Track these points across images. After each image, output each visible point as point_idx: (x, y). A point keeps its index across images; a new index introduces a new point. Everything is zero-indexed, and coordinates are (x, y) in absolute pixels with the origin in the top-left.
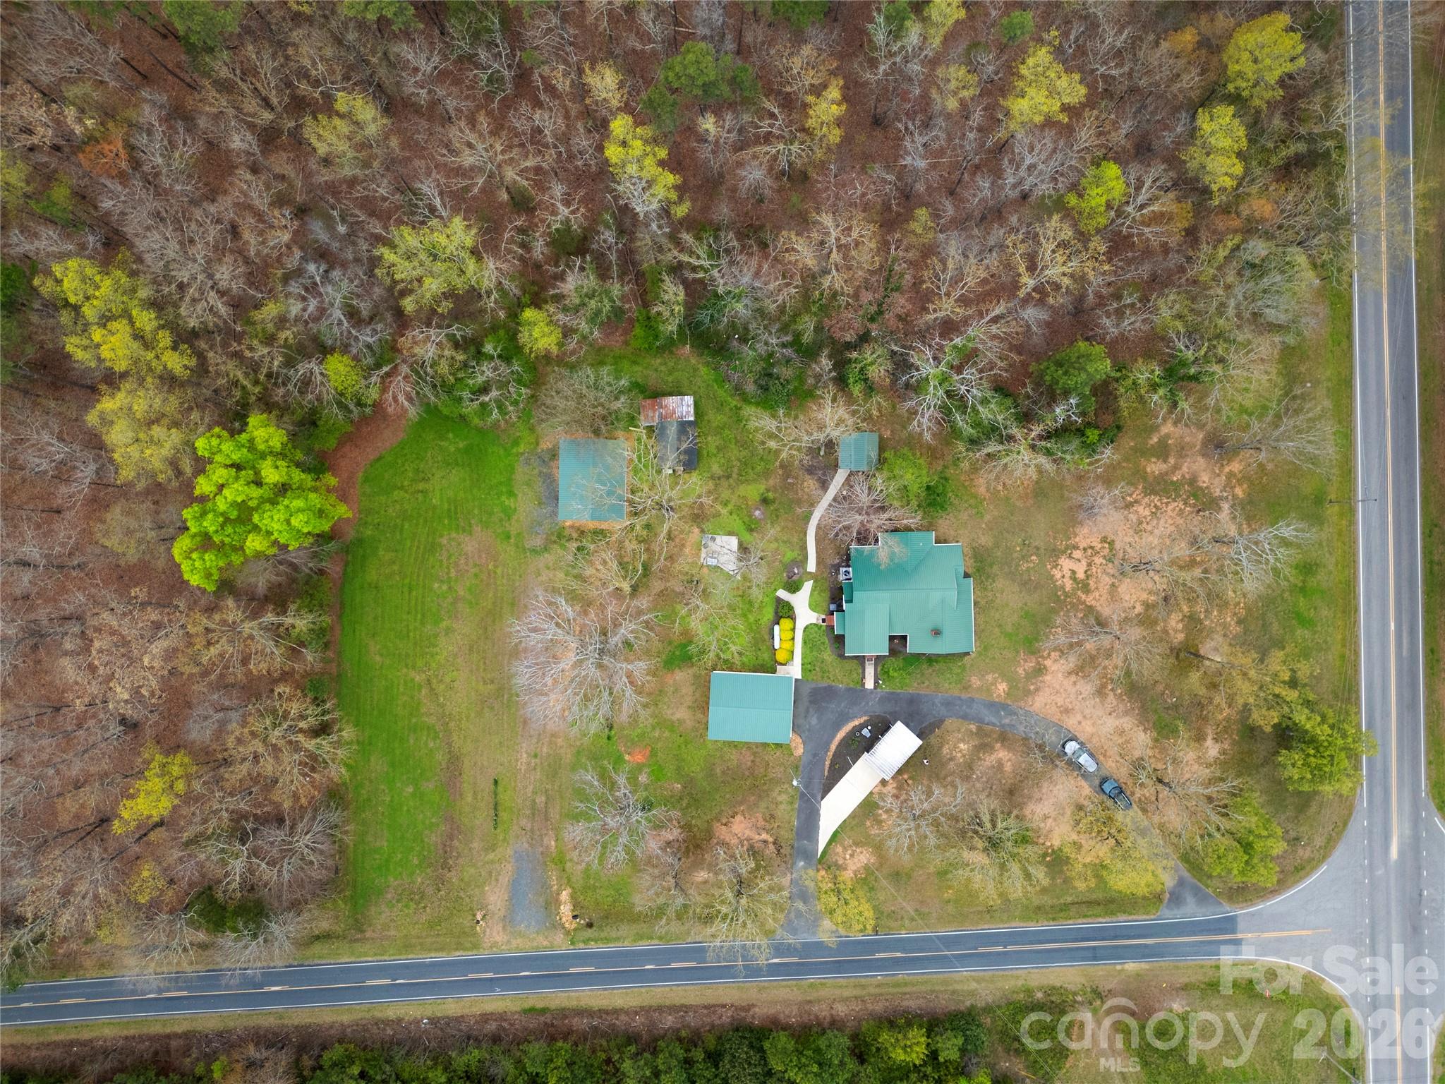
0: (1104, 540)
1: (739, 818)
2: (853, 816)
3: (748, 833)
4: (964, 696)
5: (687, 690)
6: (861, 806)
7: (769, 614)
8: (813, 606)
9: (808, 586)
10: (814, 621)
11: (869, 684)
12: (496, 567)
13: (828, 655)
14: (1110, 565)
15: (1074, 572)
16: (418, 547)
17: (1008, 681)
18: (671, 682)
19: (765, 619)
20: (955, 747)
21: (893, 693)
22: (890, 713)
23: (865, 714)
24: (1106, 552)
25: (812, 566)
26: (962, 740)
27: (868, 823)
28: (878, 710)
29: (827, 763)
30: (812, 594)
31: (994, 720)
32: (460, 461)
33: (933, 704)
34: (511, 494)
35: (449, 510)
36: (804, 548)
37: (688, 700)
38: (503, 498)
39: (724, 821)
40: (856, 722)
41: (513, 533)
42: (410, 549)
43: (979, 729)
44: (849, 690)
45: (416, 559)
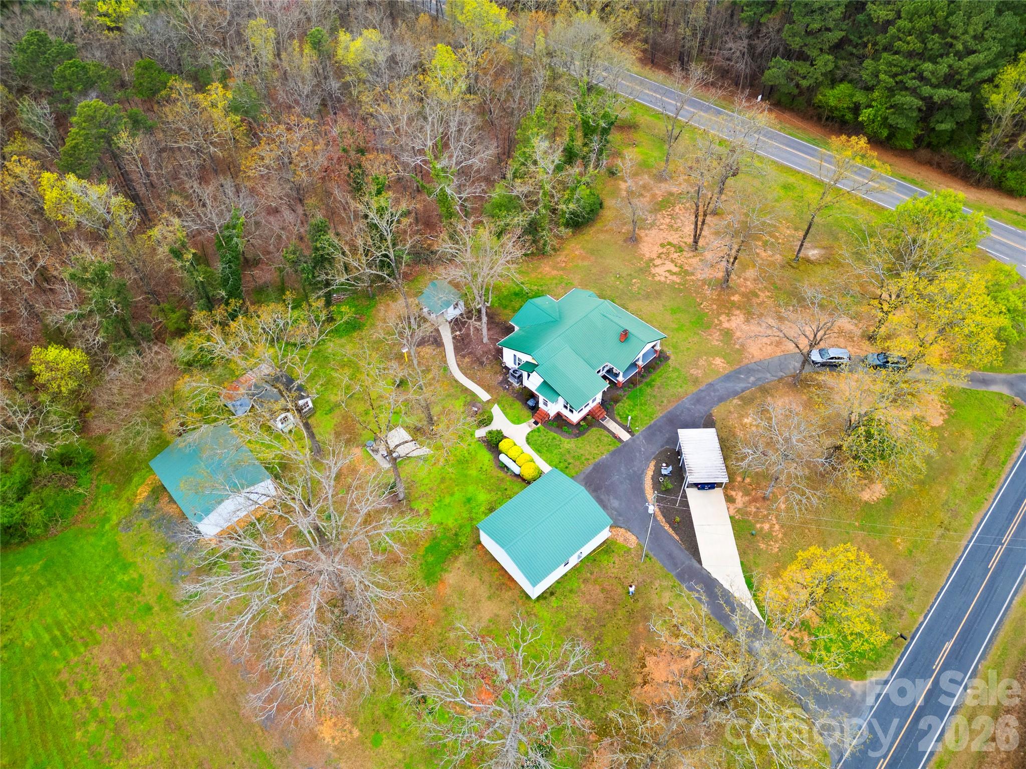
0: (662, 245)
1: (650, 661)
2: (742, 553)
3: (675, 668)
4: (702, 386)
5: (472, 583)
6: (738, 536)
7: (485, 456)
8: (517, 421)
9: (496, 410)
10: (529, 430)
11: (625, 436)
12: (150, 651)
13: (568, 444)
14: (685, 253)
15: (669, 271)
16: (28, 712)
17: (717, 355)
18: (448, 591)
19: (486, 462)
20: (744, 426)
21: (650, 427)
22: (667, 443)
23: (648, 460)
24: (673, 249)
25: (484, 396)
26: (741, 417)
27: (762, 546)
28: (655, 449)
29: (667, 527)
30: (506, 414)
31: (743, 385)
32: (43, 582)
33: (689, 410)
34: (125, 567)
35: (54, 639)
36: (466, 390)
37: (483, 592)
38: (119, 578)
39: (639, 680)
40: (650, 473)
41: (152, 600)
42: (16, 721)
43: (741, 399)
44: (613, 453)
45: (31, 728)
